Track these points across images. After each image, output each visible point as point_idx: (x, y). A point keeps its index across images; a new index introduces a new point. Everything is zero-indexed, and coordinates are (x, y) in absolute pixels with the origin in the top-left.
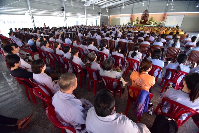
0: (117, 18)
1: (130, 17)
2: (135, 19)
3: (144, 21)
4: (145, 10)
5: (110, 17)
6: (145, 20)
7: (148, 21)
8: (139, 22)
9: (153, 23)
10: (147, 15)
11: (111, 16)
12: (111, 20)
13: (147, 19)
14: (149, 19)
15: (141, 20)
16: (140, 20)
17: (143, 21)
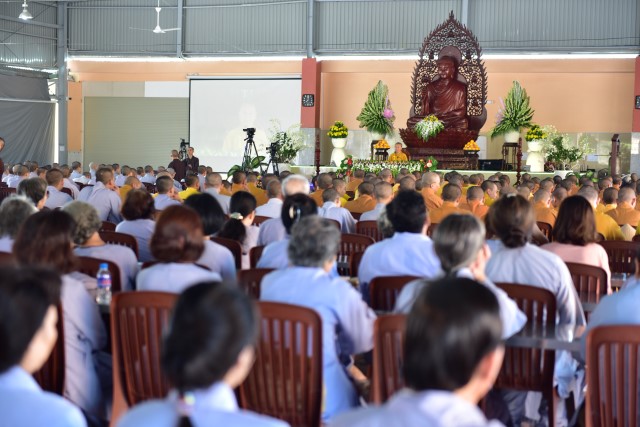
0: (153, 90)
1: (296, 88)
2: (353, 106)
3: (440, 133)
4: (444, 18)
5: (63, 80)
6: (450, 121)
7: (487, 129)
8: (393, 142)
9: (534, 146)
10: (464, 76)
11: (81, 66)
12: (77, 109)
13: (471, 111)
14: (495, 108)
15: (414, 119)
16: (400, 123)
17: (429, 126)
